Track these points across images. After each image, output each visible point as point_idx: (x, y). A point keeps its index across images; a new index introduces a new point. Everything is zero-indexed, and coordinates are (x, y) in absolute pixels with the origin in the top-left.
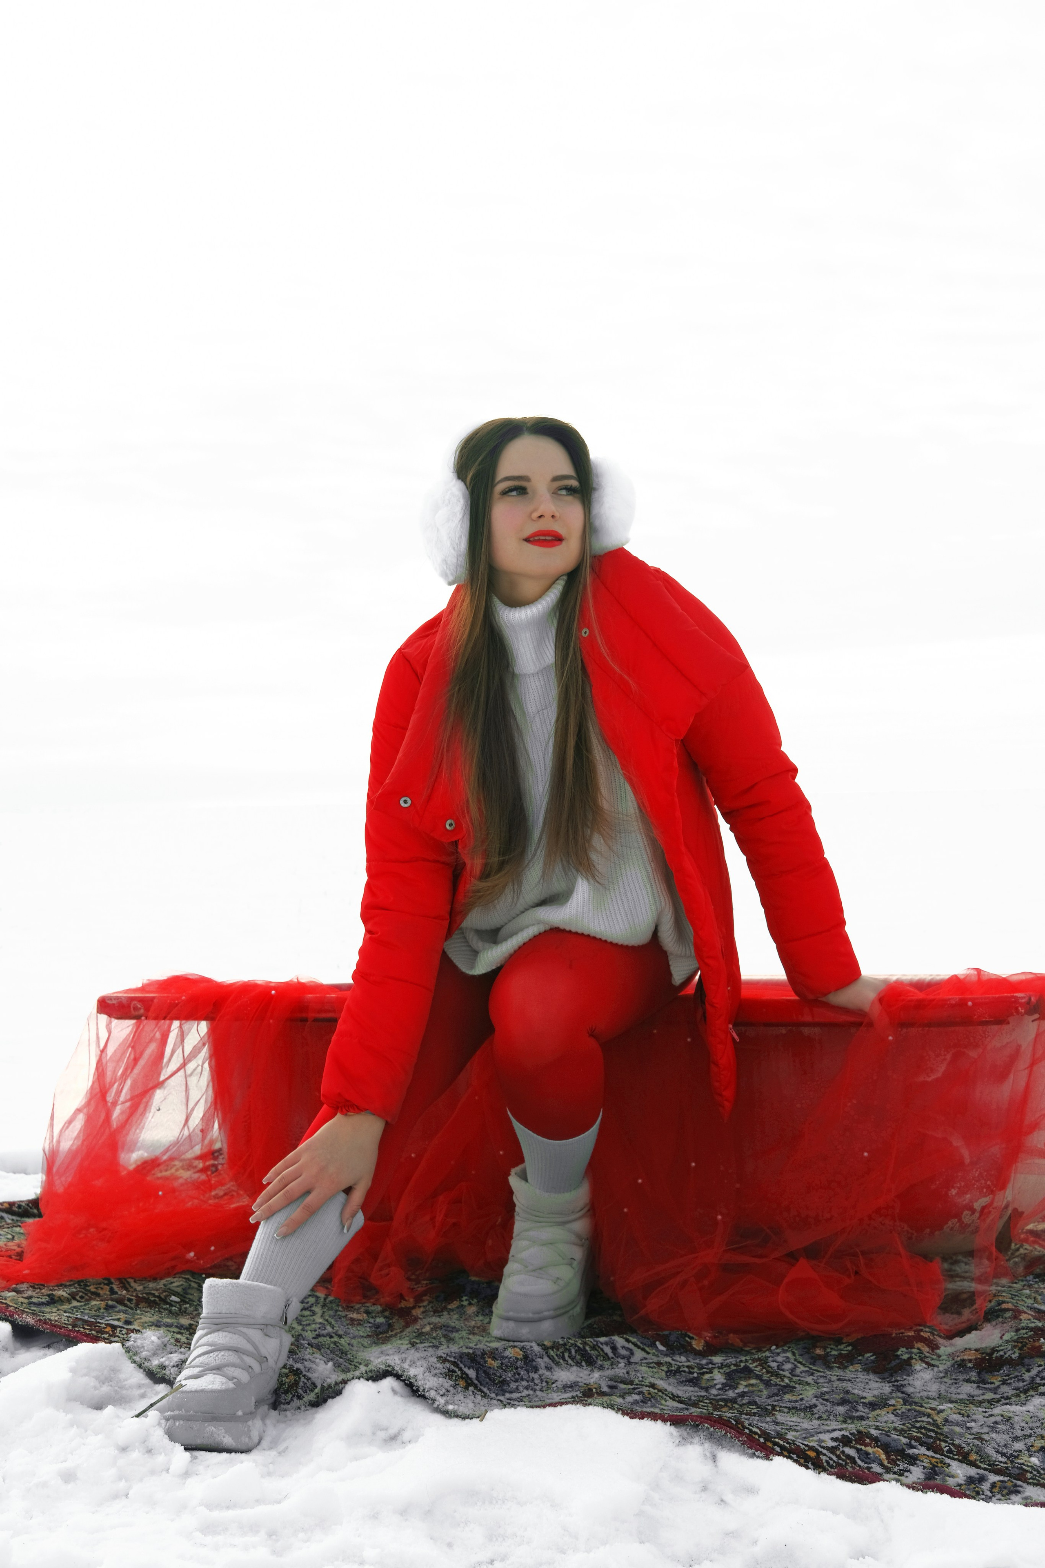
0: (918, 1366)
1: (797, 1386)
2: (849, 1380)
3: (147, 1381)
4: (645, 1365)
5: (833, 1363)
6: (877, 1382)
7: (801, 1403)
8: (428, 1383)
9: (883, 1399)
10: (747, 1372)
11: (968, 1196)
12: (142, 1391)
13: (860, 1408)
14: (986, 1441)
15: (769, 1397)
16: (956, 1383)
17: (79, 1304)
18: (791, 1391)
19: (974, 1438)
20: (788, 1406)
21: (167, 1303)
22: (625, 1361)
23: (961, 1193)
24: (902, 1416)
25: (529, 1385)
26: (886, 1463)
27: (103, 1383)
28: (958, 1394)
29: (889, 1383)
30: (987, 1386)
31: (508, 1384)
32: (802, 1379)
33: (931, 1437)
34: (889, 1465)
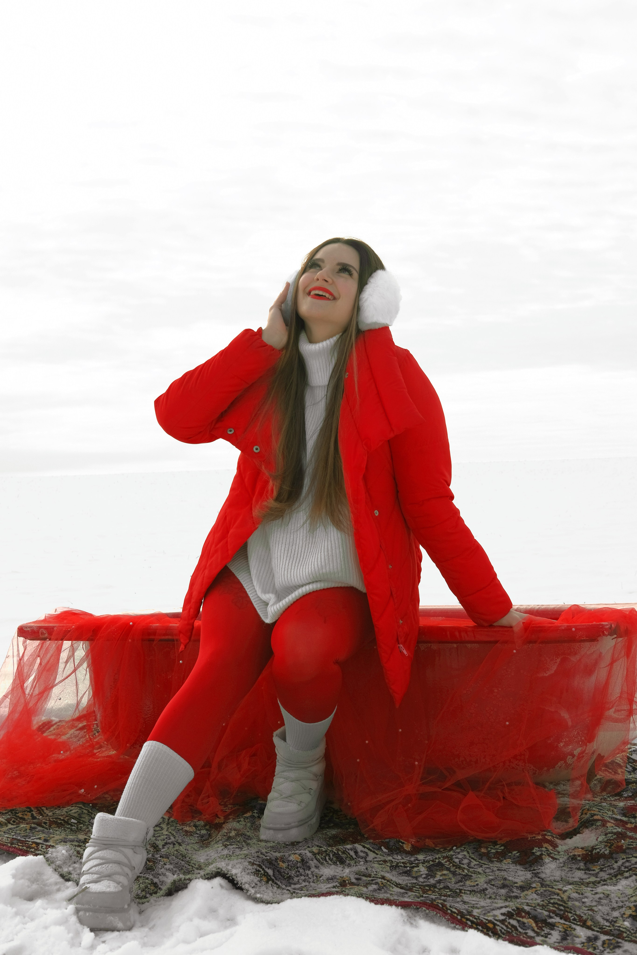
0: (547, 860)
1: (473, 875)
2: (505, 870)
3: (61, 880)
4: (376, 862)
5: (493, 858)
6: (522, 871)
7: (477, 887)
8: (244, 879)
9: (528, 883)
10: (440, 866)
11: (571, 747)
12: (58, 887)
13: (515, 890)
14: (596, 911)
15: (456, 883)
16: (571, 871)
17: (13, 826)
18: (470, 879)
19: (588, 910)
20: (469, 889)
21: (69, 824)
22: (364, 860)
23: (567, 744)
24: (541, 895)
25: (305, 879)
26: (536, 929)
27: (33, 883)
28: (573, 878)
29: (529, 871)
30: (591, 872)
31: (293, 879)
32: (475, 870)
33: (561, 910)
34: (538, 931)
